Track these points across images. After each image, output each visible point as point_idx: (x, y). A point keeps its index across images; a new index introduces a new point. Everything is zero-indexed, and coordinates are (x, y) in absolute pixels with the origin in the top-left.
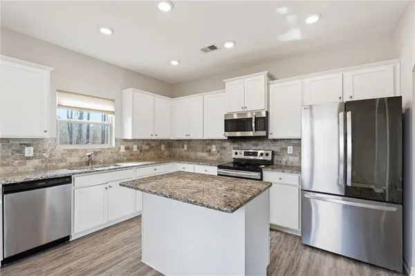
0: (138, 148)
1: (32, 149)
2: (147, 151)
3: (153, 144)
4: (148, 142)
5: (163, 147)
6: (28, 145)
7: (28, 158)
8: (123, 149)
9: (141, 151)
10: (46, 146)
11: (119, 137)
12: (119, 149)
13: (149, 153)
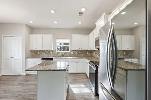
0: (77, 53)
1: (51, 52)
2: (81, 54)
3: (83, 52)
4: (81, 51)
5: (88, 53)
6: (51, 51)
7: (51, 54)
8: (72, 53)
9: (78, 54)
10: (54, 52)
11: (71, 49)
12: (71, 53)
13: (82, 55)
